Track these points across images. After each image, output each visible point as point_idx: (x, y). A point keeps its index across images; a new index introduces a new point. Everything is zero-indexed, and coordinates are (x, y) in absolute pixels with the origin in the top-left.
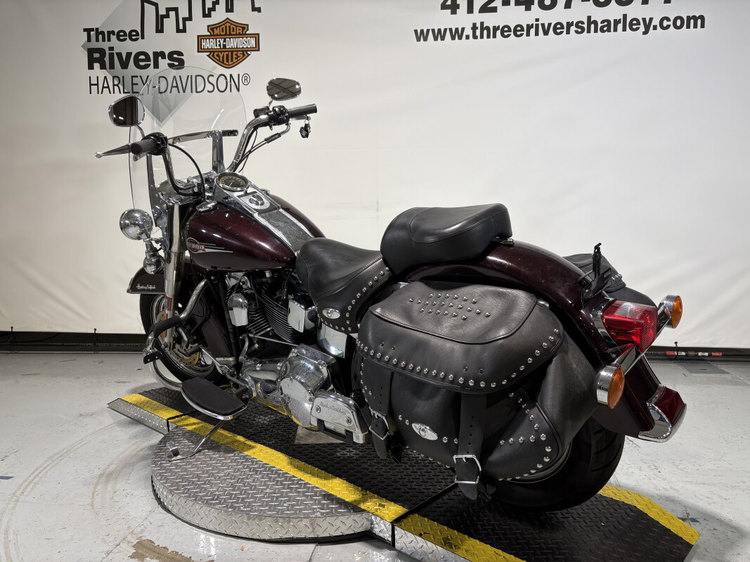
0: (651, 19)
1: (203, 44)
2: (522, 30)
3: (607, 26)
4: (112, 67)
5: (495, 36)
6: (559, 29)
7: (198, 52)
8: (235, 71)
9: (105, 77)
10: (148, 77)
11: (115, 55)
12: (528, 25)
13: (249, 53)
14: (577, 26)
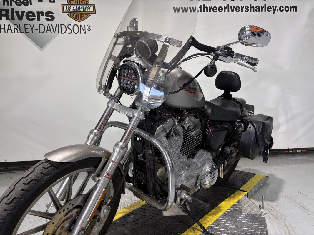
0: (276, 7)
1: (65, 9)
2: (222, 9)
3: (258, 9)
4: (13, 19)
5: (210, 11)
6: (238, 9)
7: (62, 12)
8: (83, 23)
9: (9, 25)
10: (34, 24)
11: (15, 13)
12: (224, 7)
13: (90, 14)
14: (246, 8)
